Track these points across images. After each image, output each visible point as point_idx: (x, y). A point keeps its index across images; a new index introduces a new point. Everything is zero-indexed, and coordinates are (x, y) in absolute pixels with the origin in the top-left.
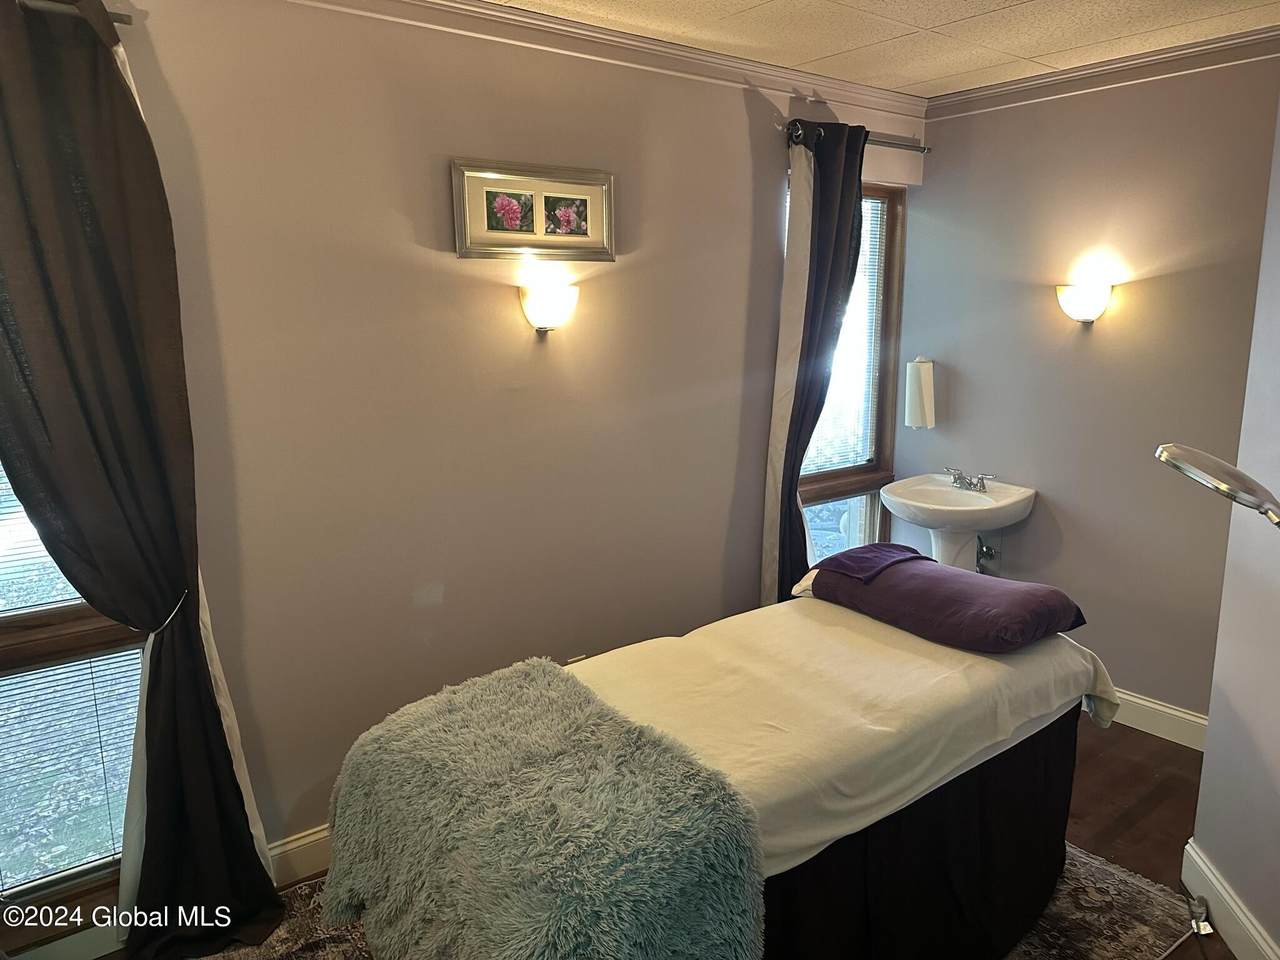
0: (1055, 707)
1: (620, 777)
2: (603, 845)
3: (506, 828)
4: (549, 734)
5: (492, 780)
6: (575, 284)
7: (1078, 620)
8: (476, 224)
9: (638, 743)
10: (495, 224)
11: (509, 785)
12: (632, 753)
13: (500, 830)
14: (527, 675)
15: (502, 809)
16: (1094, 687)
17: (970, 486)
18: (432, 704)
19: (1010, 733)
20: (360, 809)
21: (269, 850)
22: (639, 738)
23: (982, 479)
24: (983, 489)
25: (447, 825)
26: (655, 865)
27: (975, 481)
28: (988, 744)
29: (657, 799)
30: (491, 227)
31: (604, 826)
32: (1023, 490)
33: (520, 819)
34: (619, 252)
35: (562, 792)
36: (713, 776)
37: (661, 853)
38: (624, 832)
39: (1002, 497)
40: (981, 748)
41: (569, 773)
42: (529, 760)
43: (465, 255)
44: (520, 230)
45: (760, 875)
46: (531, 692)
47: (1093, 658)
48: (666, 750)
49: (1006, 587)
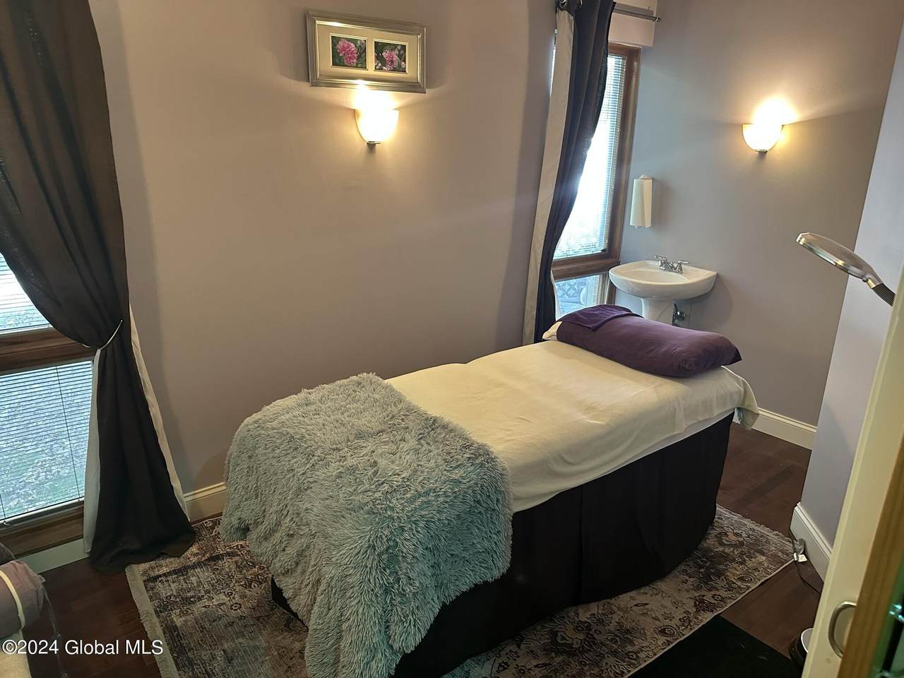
0: (715, 415)
1: (420, 446)
2: (407, 486)
3: (343, 475)
4: (373, 420)
5: (335, 446)
6: (396, 109)
7: (736, 358)
8: (324, 61)
9: (432, 427)
10: (338, 61)
11: (346, 449)
12: (429, 433)
13: (339, 476)
14: (359, 383)
15: (341, 463)
16: (744, 402)
17: (672, 269)
18: (294, 400)
19: (683, 430)
20: (245, 466)
21: (184, 498)
22: (433, 424)
23: (680, 264)
24: (681, 271)
25: (303, 474)
26: (441, 499)
27: (675, 265)
28: (669, 435)
29: (444, 459)
30: (334, 64)
31: (408, 474)
32: (709, 272)
33: (352, 470)
34: (429, 86)
35: (382, 454)
36: (481, 447)
37: (445, 492)
38: (421, 478)
39: (693, 276)
40: (664, 438)
41: (386, 443)
42: (360, 435)
43: (315, 84)
44: (356, 67)
45: (510, 509)
46: (362, 394)
47: (744, 383)
48: (451, 431)
49: (688, 334)
